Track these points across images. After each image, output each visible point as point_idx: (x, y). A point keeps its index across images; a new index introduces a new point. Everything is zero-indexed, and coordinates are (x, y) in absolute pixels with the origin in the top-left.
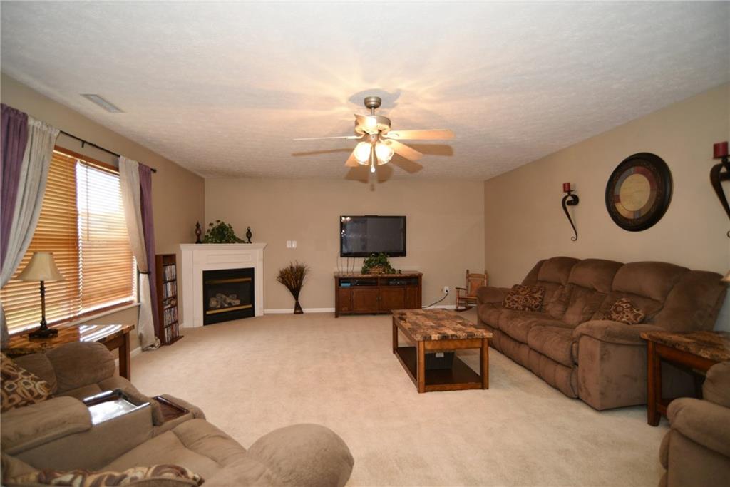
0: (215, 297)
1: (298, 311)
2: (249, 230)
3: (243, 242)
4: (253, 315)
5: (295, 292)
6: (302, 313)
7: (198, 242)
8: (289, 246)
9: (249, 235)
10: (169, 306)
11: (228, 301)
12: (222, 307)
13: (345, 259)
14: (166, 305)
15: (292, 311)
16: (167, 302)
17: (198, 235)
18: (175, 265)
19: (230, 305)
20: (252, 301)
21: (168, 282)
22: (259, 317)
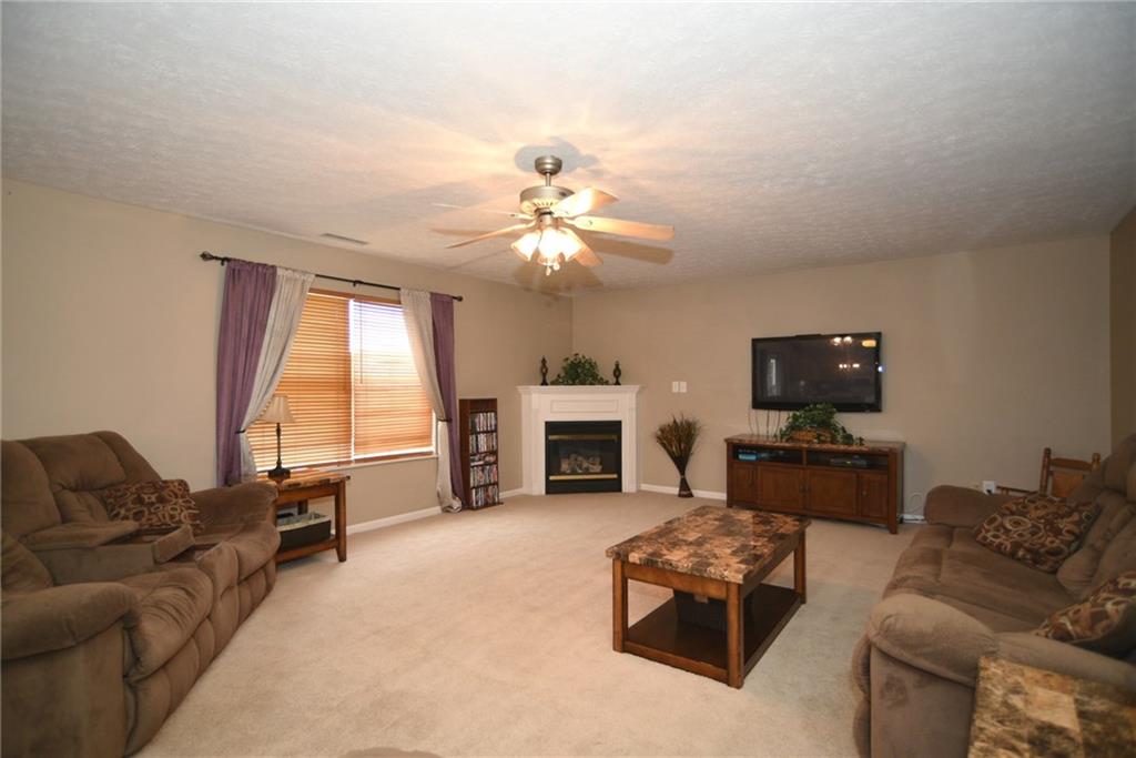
0: (568, 458)
1: (685, 493)
2: (617, 366)
3: (607, 383)
4: (620, 490)
5: (681, 461)
6: (691, 495)
7: (544, 383)
8: (675, 390)
9: (617, 372)
10: (481, 463)
11: (585, 465)
12: (574, 472)
13: (763, 414)
14: (474, 461)
15: (676, 491)
16: (477, 458)
17: (544, 375)
18: (496, 414)
19: (587, 472)
20: (618, 471)
21: (480, 433)
22: (628, 494)
